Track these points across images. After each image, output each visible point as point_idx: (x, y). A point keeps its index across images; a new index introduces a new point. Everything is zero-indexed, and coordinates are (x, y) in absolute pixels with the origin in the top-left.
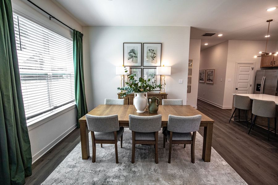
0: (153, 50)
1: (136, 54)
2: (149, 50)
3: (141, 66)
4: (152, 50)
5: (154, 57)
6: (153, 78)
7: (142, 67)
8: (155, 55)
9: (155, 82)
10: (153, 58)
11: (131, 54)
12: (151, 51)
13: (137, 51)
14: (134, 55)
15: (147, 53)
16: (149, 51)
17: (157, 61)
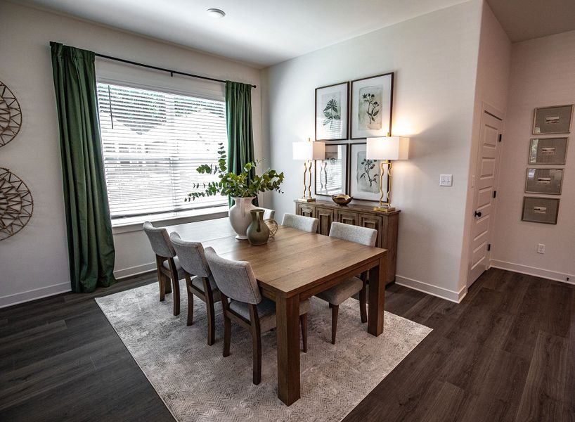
0: (373, 96)
1: (337, 111)
2: (365, 96)
3: (347, 139)
4: (369, 95)
5: (374, 112)
6: (372, 168)
7: (349, 142)
8: (377, 108)
9: (375, 179)
10: (373, 114)
11: (328, 111)
12: (368, 98)
13: (340, 104)
14: (334, 113)
15: (360, 104)
16: (363, 100)
17: (381, 124)
